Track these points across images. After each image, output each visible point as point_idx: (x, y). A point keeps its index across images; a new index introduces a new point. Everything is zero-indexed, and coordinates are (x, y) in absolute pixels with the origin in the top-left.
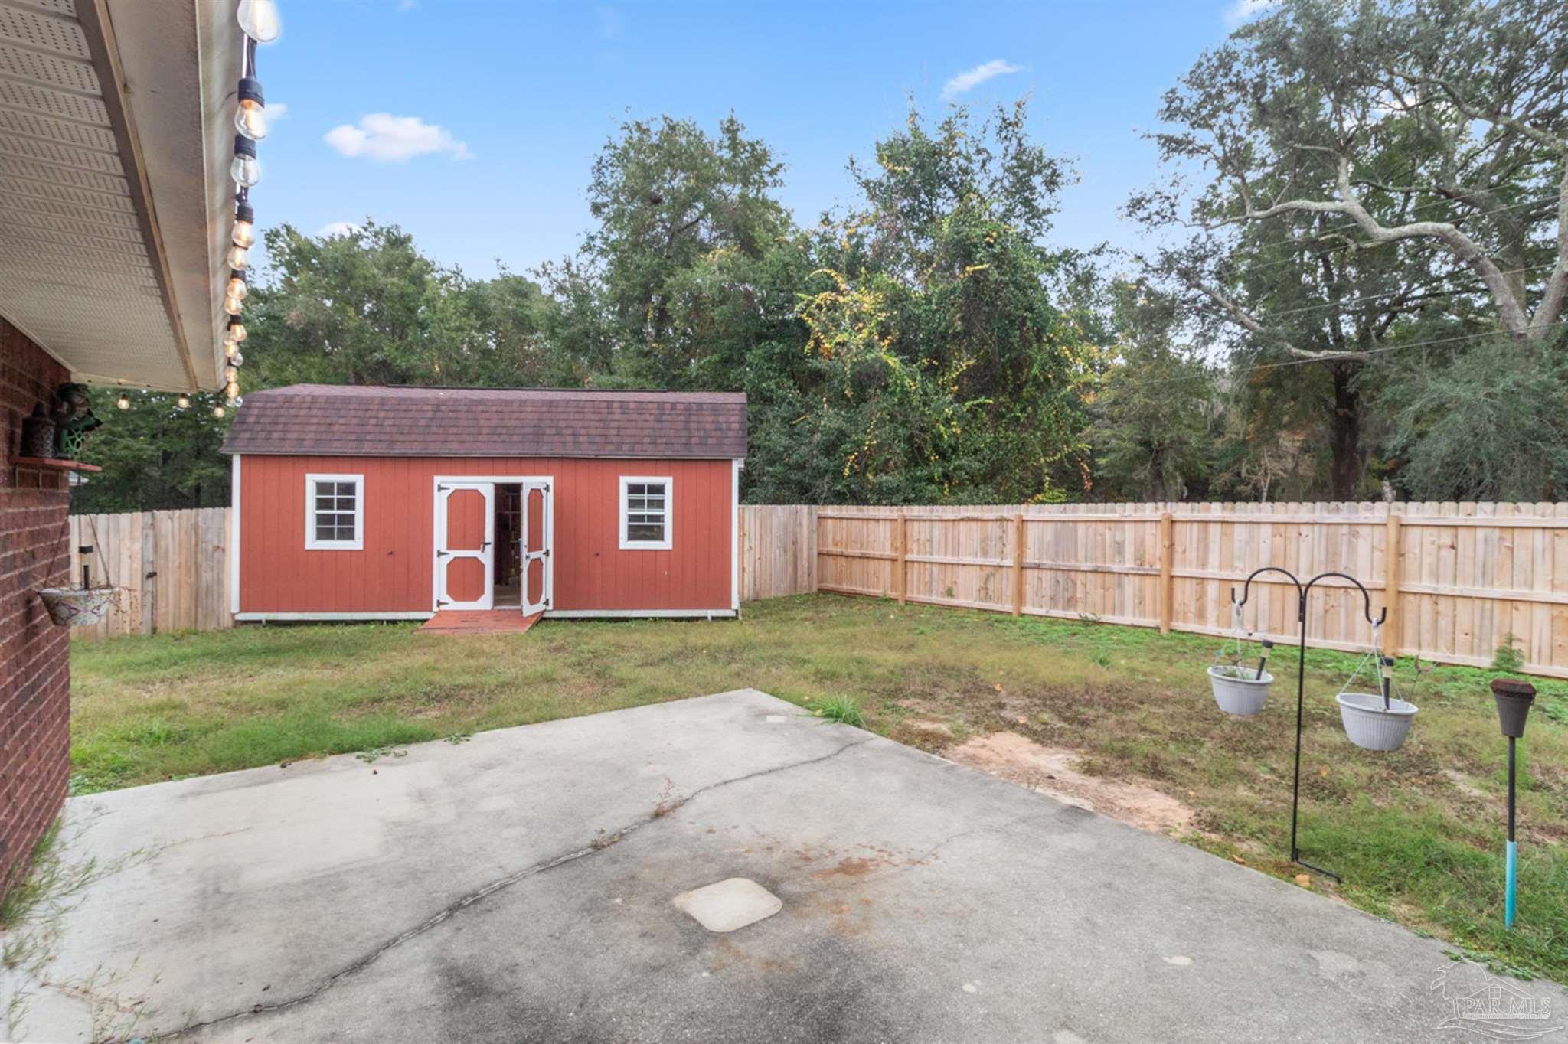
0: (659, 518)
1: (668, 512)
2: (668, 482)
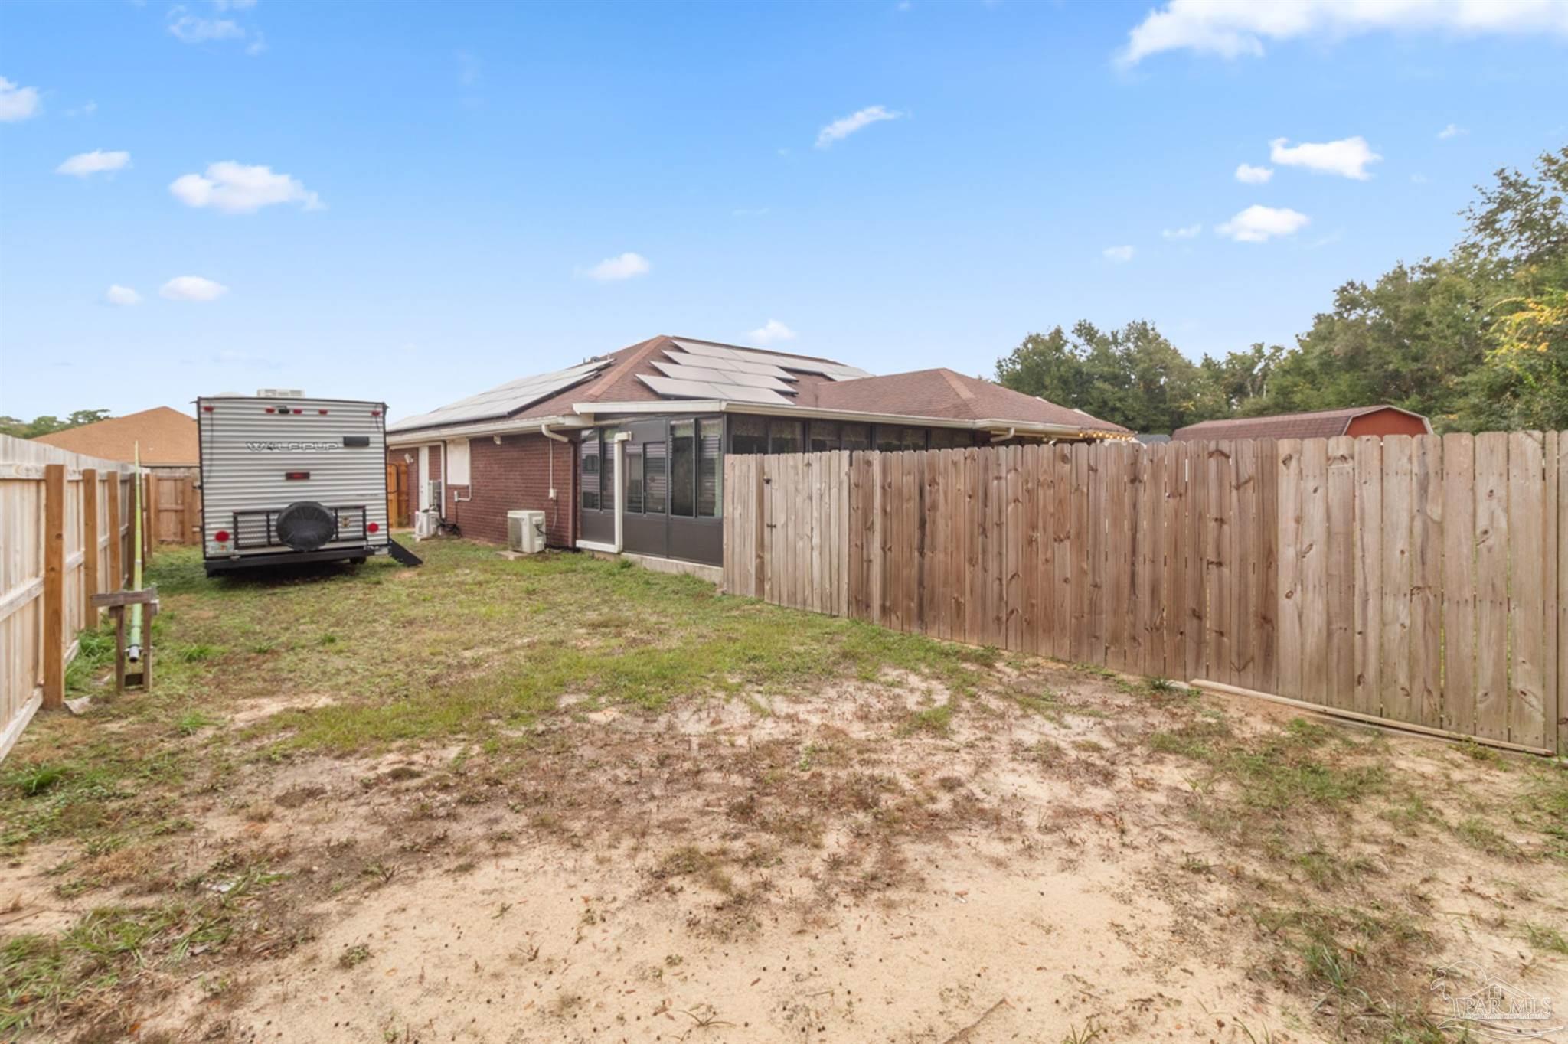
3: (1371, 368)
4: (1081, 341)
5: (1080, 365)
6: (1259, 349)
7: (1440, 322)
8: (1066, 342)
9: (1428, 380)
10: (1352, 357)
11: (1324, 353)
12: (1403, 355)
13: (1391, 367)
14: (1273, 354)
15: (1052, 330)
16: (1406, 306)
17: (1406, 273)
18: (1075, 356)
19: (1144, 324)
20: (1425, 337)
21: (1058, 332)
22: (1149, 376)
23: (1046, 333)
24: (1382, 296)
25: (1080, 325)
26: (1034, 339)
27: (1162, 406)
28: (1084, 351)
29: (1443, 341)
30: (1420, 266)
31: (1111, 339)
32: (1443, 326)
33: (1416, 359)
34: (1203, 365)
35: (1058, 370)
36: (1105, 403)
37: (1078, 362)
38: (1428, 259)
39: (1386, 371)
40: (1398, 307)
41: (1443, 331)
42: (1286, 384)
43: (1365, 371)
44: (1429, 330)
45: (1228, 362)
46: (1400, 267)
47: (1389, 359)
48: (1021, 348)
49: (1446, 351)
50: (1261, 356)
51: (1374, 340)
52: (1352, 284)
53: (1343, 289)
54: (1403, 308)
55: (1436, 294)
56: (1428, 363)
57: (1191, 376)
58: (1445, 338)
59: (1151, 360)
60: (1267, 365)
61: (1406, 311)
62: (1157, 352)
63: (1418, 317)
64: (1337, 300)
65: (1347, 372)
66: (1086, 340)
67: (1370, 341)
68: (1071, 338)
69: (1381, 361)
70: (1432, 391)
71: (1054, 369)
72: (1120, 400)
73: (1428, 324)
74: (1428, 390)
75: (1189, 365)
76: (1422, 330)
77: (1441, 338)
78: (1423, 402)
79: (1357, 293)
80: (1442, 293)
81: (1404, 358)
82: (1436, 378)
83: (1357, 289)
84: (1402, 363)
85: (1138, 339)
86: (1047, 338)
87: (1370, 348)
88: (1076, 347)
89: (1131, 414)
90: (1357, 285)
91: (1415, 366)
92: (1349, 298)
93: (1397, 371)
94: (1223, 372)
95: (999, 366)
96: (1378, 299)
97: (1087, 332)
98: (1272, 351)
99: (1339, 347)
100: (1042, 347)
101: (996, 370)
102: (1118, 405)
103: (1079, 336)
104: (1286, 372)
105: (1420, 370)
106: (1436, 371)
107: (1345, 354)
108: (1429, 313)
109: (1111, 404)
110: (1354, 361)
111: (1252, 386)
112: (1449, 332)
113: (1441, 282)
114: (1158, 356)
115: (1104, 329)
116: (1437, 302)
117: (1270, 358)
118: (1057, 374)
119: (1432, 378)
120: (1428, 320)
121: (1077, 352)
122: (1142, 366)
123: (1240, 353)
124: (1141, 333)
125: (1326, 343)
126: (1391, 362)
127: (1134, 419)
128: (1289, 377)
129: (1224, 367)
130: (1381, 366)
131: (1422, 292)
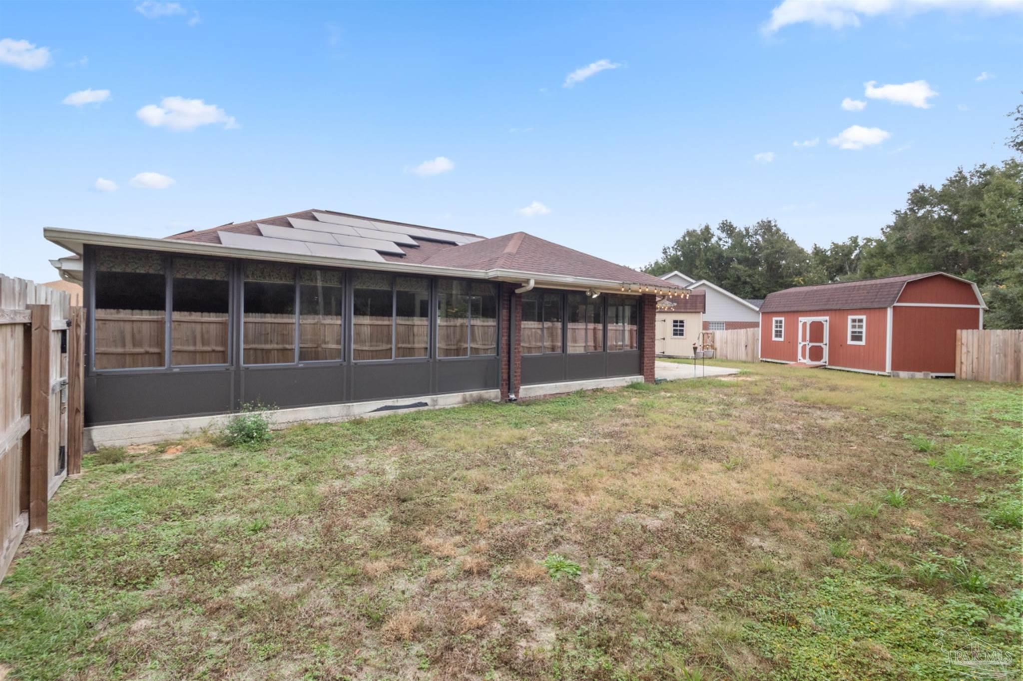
0: (861, 332)
1: (864, 330)
2: (864, 317)
3: (935, 250)
4: (723, 235)
5: (722, 251)
6: (855, 240)
7: (992, 213)
8: (713, 235)
9: (981, 259)
10: (921, 242)
11: (900, 239)
12: (962, 239)
13: (951, 249)
14: (866, 244)
15: (703, 227)
16: (964, 203)
17: (965, 178)
18: (720, 245)
19: (770, 222)
20: (980, 225)
21: (707, 228)
22: (771, 260)
23: (698, 228)
24: (945, 195)
25: (723, 224)
26: (690, 234)
27: (781, 281)
28: (727, 242)
29: (994, 228)
30: (977, 172)
31: (744, 233)
32: (994, 216)
33: (972, 243)
34: (813, 253)
35: (706, 255)
36: (739, 278)
37: (721, 249)
38: (983, 166)
39: (947, 252)
40: (958, 203)
41: (994, 220)
42: (872, 264)
43: (931, 252)
44: (983, 220)
45: (832, 250)
46: (960, 172)
47: (950, 243)
48: (682, 240)
49: (997, 236)
50: (857, 245)
51: (938, 228)
52: (922, 187)
53: (916, 191)
54: (961, 204)
55: (989, 191)
56: (983, 245)
57: (802, 259)
58: (996, 225)
59: (773, 247)
60: (861, 252)
61: (964, 206)
62: (777, 242)
63: (974, 210)
64: (909, 199)
65: (917, 253)
66: (728, 234)
67: (935, 228)
68: (717, 233)
69: (943, 244)
70: (984, 267)
71: (703, 254)
72: (750, 276)
73: (982, 215)
74: (982, 266)
75: (801, 251)
76: (977, 220)
77: (992, 225)
78: (977, 276)
79: (927, 194)
80: (994, 191)
81: (962, 242)
82: (988, 257)
83: (927, 191)
84: (960, 246)
85: (764, 233)
86: (699, 232)
87: (934, 235)
88: (720, 239)
89: (757, 286)
90: (927, 188)
91: (970, 248)
92: (919, 198)
93: (956, 253)
94: (827, 256)
95: (665, 252)
96: (943, 197)
97: (727, 228)
98: (865, 241)
99: (911, 234)
100: (694, 239)
101: (663, 255)
102: (748, 280)
103: (723, 232)
104: (872, 256)
105: (976, 251)
106: (988, 252)
107: (915, 240)
108: (982, 206)
109: (743, 279)
110: (923, 244)
111: (849, 267)
112: (998, 221)
113: (993, 183)
114: (778, 245)
115: (740, 225)
116: (989, 197)
117: (864, 247)
118: (705, 258)
119: (985, 257)
120: (982, 212)
121: (721, 243)
122: (765, 251)
123: (841, 243)
124: (767, 228)
125: (902, 232)
126: (951, 245)
127: (759, 290)
128: (875, 259)
129: (829, 253)
130: (944, 248)
131: (977, 192)
